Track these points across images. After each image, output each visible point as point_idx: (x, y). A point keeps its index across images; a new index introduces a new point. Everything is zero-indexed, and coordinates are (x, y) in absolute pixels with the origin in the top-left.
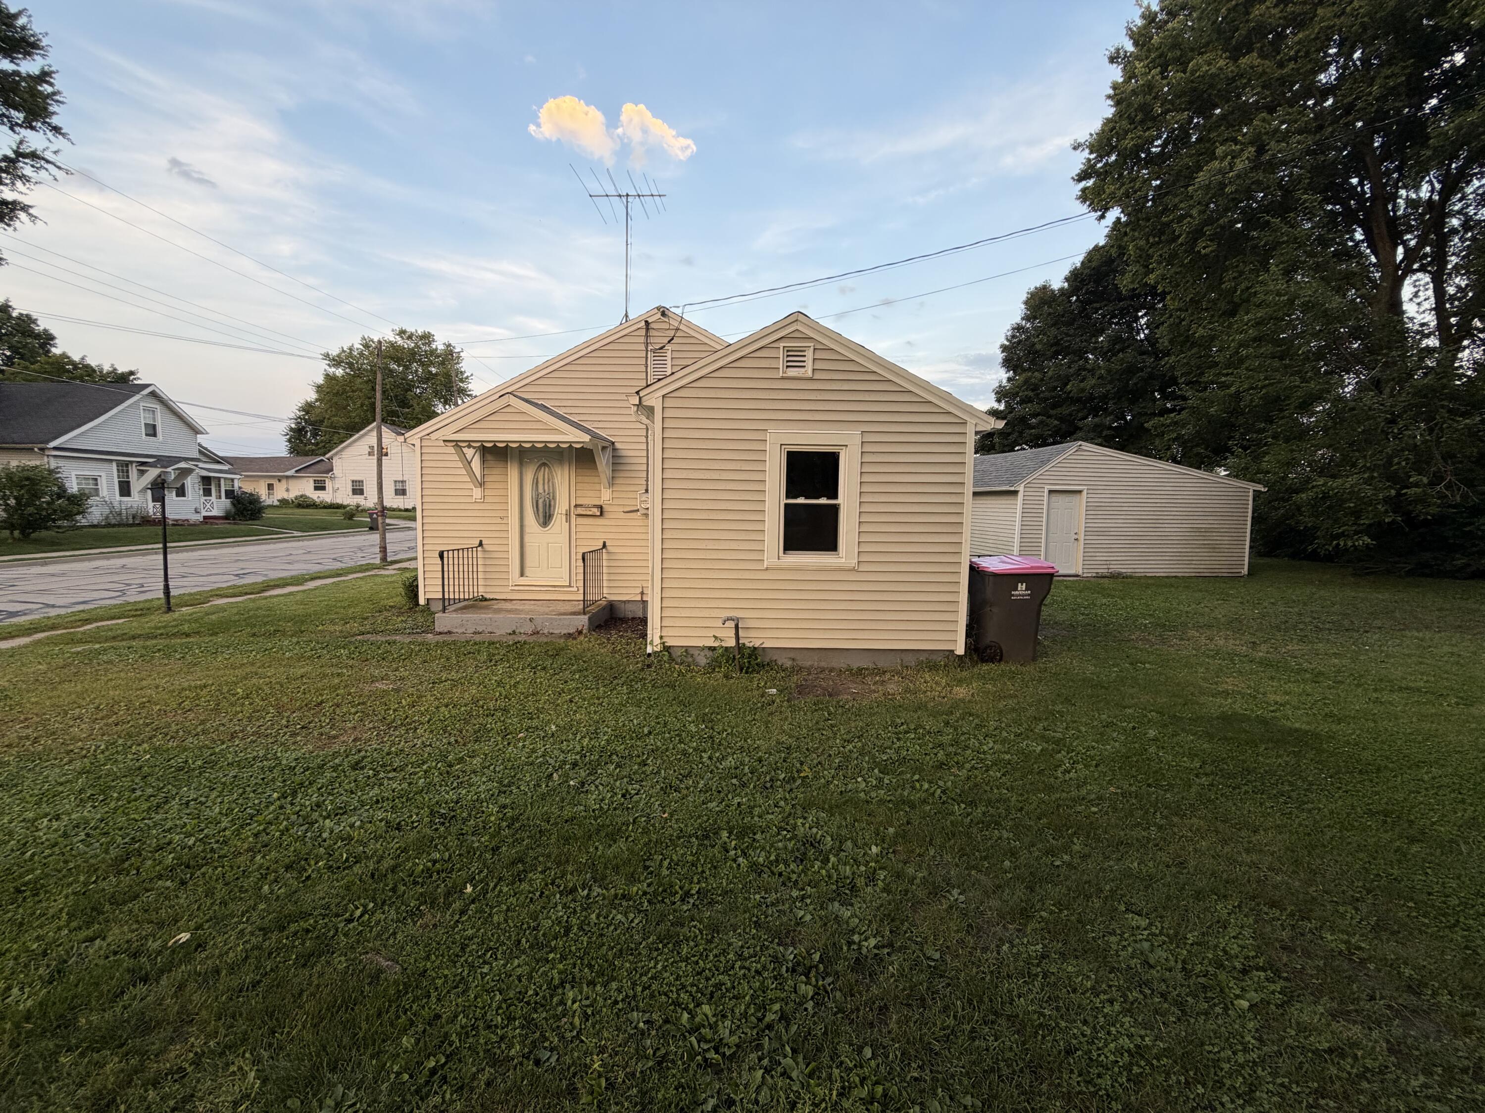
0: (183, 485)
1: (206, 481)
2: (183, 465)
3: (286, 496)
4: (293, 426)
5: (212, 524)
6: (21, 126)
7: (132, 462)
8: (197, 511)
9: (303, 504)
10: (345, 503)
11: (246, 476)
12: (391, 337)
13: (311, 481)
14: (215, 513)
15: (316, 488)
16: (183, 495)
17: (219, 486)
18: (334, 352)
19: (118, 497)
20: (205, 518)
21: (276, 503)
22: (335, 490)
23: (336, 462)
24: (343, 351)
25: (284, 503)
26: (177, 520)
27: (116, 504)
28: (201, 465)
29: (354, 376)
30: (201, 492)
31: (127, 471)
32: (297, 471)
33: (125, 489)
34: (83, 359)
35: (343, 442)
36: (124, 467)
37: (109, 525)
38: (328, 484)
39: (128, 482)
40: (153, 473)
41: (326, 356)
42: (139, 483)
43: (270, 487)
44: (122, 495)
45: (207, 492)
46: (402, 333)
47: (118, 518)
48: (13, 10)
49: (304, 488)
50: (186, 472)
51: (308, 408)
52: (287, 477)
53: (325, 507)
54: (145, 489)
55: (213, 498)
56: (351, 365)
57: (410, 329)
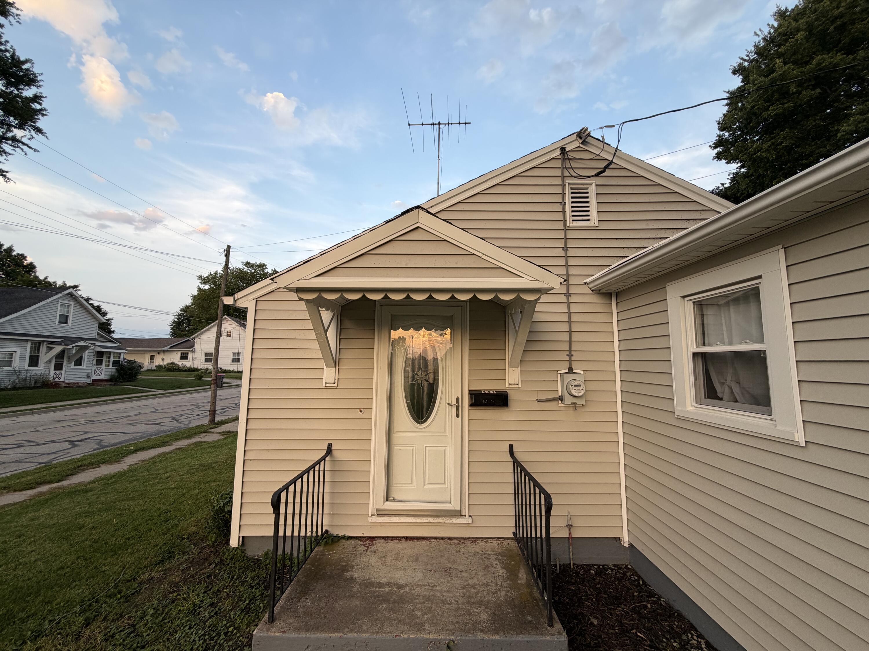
0: (81, 357)
1: (100, 355)
2: (82, 343)
3: (161, 363)
4: (176, 320)
5: (98, 385)
6: (15, 127)
7: (43, 341)
8: (88, 376)
9: (172, 368)
10: (199, 368)
11: (130, 351)
12: (241, 266)
13: (179, 353)
14: (102, 377)
15: (182, 358)
16: (80, 365)
17: (109, 358)
18: (205, 275)
19: (26, 367)
20: (94, 381)
21: (154, 368)
22: (194, 359)
23: (197, 342)
24: (211, 274)
25: (159, 367)
26: (69, 384)
27: (23, 372)
28: (98, 343)
29: (215, 289)
30: (95, 362)
31: (39, 348)
32: (171, 347)
33: (34, 361)
34: (46, 278)
35: (203, 328)
36: (36, 346)
37: (15, 388)
38: (190, 356)
39: (38, 356)
40: (58, 349)
41: (200, 277)
42: (45, 356)
43: (152, 358)
44: (30, 365)
45: (99, 362)
46: (247, 264)
47: (23, 383)
48: (22, 59)
49: (175, 358)
50: (84, 348)
51: (186, 309)
52: (164, 351)
53: (185, 371)
54: (50, 361)
55: (103, 367)
56: (214, 283)
57: (252, 261)
